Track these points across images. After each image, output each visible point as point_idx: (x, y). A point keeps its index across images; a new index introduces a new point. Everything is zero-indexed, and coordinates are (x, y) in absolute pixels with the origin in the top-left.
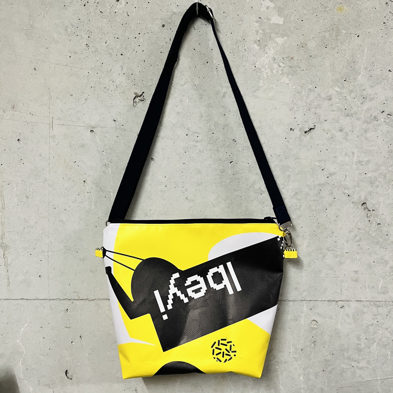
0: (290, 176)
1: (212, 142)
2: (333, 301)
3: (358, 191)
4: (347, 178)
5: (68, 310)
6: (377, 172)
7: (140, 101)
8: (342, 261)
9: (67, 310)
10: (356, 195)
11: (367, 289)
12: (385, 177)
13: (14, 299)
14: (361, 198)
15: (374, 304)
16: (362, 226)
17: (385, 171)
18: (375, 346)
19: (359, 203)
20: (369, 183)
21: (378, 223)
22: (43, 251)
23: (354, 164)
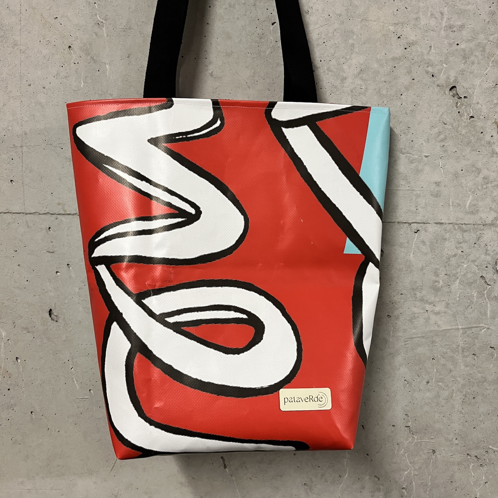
0: (354, 46)
2: (405, 223)
3: (446, 69)
4: (433, 51)
5: (50, 230)
6: (474, 42)
8: (420, 168)
9: (49, 228)
10: (443, 75)
11: (451, 207)
12: (484, 51)
14: (450, 79)
15: (459, 228)
16: (448, 120)
17: (484, 41)
18: (457, 284)
19: (447, 86)
20: (461, 58)
21: (470, 116)
22: (14, 145)
23: (443, 30)
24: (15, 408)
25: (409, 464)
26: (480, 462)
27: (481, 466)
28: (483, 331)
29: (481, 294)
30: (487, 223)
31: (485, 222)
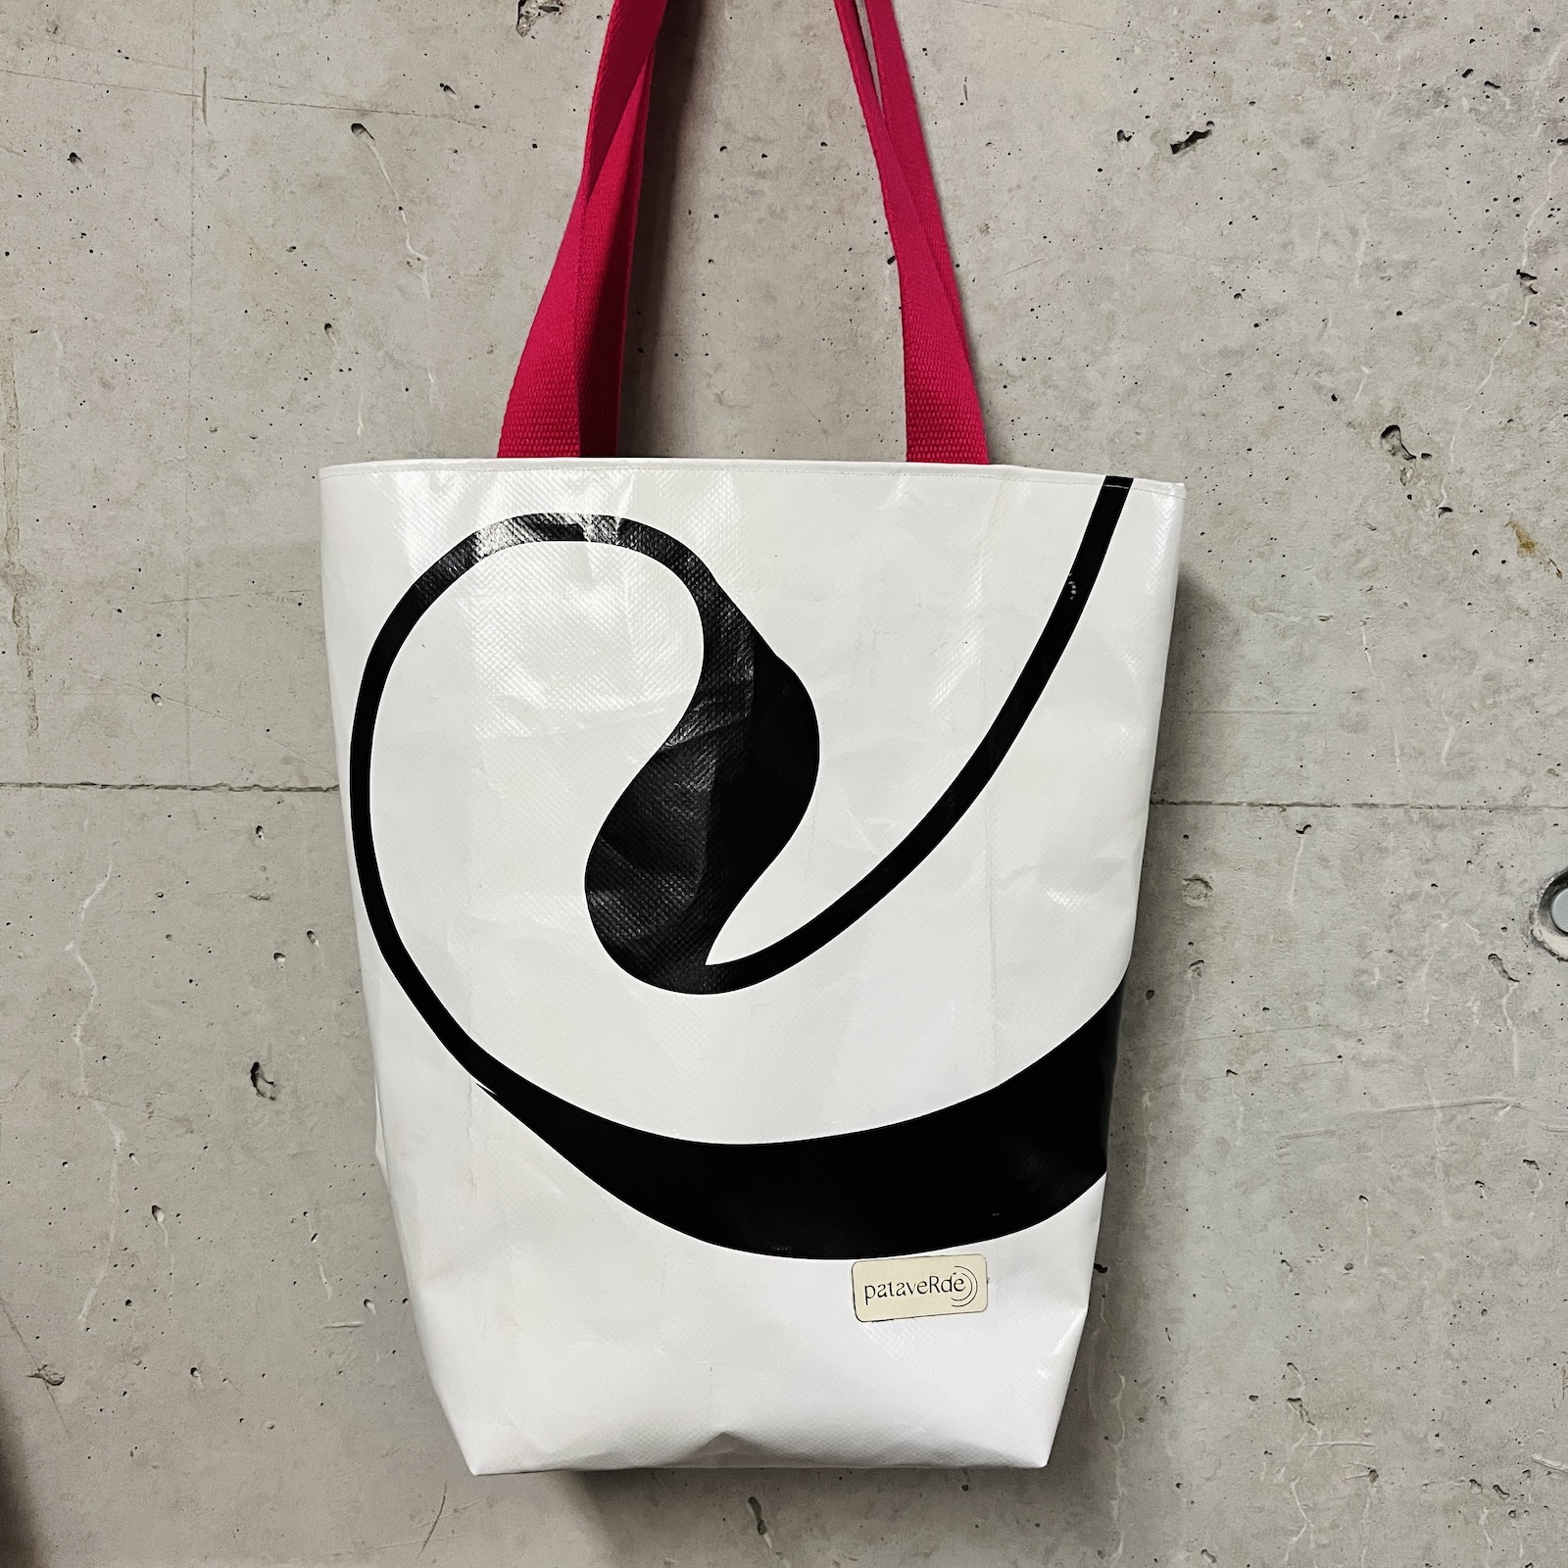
0: (1116, 318)
1: (817, 180)
2: (1269, 805)
3: (1370, 380)
4: (1331, 330)
5: (260, 833)
6: (1443, 307)
7: (542, 12)
8: (1307, 650)
9: (259, 828)
10: (1361, 395)
11: (1398, 760)
12: (1472, 329)
13: (55, 782)
14: (1381, 406)
15: (1424, 818)
16: (1381, 517)
17: (1473, 304)
18: (1423, 979)
19: (1374, 427)
20: (1411, 349)
21: (1441, 506)
22: (165, 596)
23: (1357, 276)
24: (144, 1359)
25: (1303, 1514)
26: (1510, 1504)
27: (1512, 1515)
28: (1502, 1113)
29: (1491, 1004)
30: (1500, 803)
31: (1495, 800)
